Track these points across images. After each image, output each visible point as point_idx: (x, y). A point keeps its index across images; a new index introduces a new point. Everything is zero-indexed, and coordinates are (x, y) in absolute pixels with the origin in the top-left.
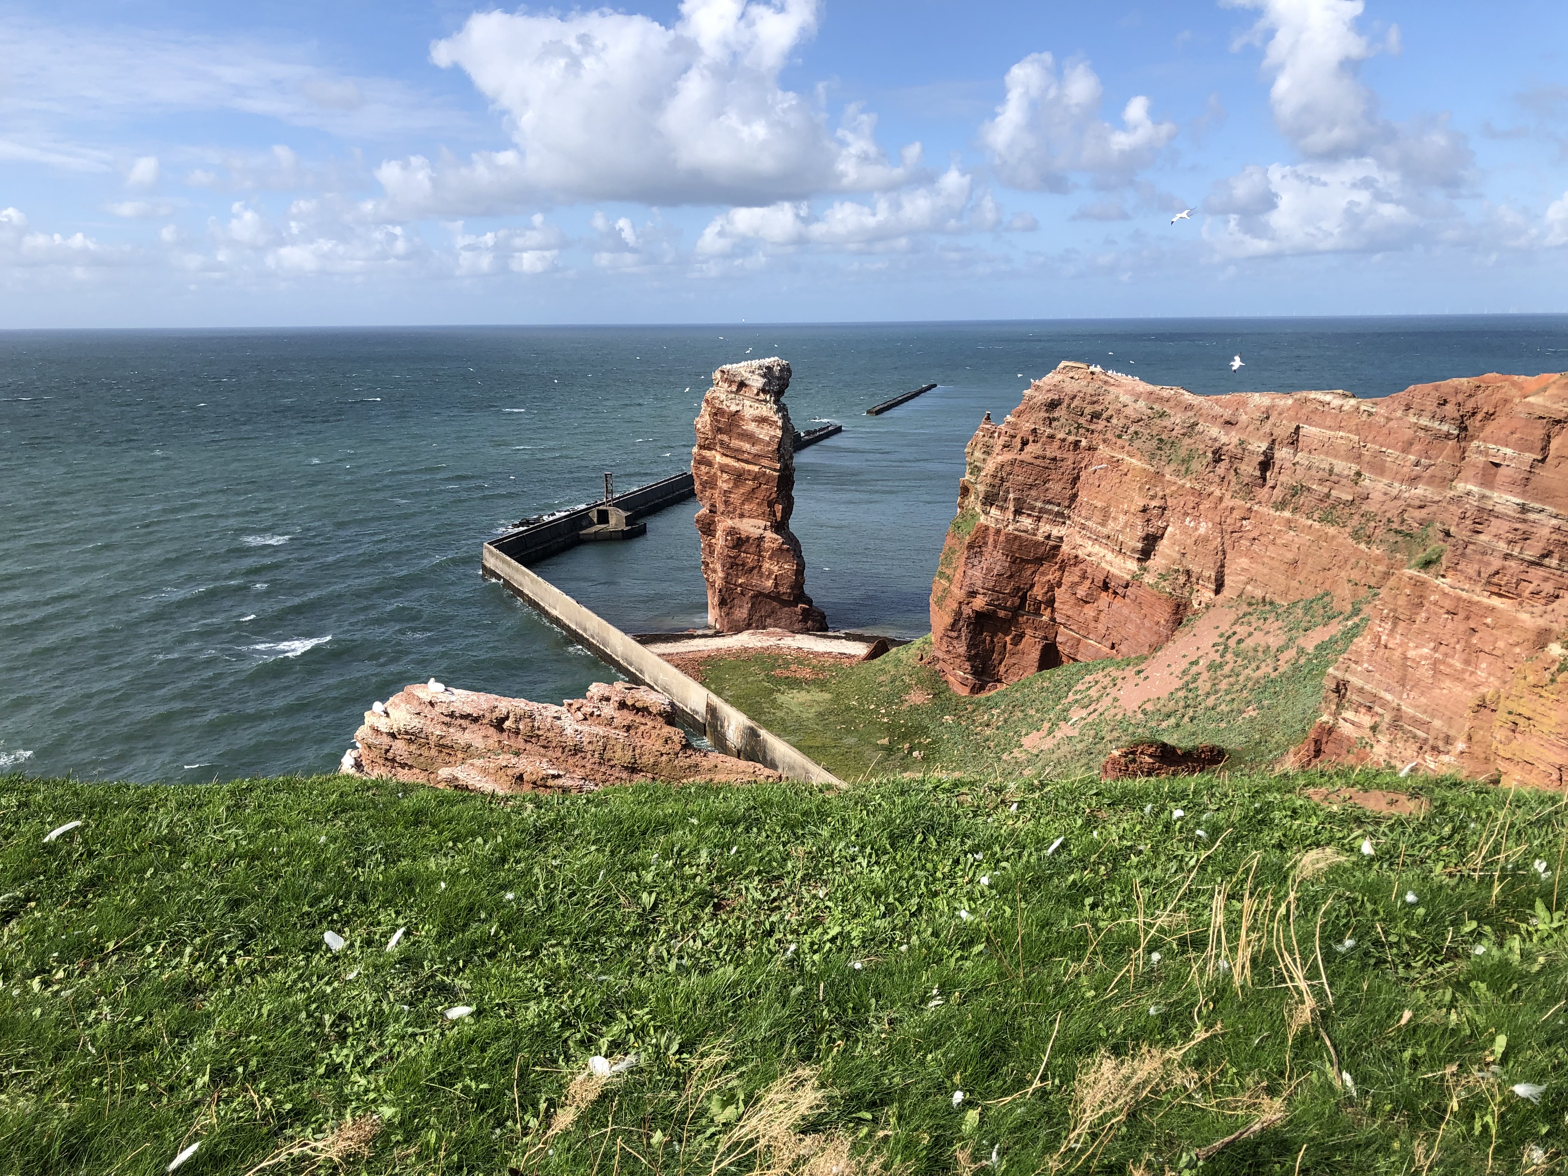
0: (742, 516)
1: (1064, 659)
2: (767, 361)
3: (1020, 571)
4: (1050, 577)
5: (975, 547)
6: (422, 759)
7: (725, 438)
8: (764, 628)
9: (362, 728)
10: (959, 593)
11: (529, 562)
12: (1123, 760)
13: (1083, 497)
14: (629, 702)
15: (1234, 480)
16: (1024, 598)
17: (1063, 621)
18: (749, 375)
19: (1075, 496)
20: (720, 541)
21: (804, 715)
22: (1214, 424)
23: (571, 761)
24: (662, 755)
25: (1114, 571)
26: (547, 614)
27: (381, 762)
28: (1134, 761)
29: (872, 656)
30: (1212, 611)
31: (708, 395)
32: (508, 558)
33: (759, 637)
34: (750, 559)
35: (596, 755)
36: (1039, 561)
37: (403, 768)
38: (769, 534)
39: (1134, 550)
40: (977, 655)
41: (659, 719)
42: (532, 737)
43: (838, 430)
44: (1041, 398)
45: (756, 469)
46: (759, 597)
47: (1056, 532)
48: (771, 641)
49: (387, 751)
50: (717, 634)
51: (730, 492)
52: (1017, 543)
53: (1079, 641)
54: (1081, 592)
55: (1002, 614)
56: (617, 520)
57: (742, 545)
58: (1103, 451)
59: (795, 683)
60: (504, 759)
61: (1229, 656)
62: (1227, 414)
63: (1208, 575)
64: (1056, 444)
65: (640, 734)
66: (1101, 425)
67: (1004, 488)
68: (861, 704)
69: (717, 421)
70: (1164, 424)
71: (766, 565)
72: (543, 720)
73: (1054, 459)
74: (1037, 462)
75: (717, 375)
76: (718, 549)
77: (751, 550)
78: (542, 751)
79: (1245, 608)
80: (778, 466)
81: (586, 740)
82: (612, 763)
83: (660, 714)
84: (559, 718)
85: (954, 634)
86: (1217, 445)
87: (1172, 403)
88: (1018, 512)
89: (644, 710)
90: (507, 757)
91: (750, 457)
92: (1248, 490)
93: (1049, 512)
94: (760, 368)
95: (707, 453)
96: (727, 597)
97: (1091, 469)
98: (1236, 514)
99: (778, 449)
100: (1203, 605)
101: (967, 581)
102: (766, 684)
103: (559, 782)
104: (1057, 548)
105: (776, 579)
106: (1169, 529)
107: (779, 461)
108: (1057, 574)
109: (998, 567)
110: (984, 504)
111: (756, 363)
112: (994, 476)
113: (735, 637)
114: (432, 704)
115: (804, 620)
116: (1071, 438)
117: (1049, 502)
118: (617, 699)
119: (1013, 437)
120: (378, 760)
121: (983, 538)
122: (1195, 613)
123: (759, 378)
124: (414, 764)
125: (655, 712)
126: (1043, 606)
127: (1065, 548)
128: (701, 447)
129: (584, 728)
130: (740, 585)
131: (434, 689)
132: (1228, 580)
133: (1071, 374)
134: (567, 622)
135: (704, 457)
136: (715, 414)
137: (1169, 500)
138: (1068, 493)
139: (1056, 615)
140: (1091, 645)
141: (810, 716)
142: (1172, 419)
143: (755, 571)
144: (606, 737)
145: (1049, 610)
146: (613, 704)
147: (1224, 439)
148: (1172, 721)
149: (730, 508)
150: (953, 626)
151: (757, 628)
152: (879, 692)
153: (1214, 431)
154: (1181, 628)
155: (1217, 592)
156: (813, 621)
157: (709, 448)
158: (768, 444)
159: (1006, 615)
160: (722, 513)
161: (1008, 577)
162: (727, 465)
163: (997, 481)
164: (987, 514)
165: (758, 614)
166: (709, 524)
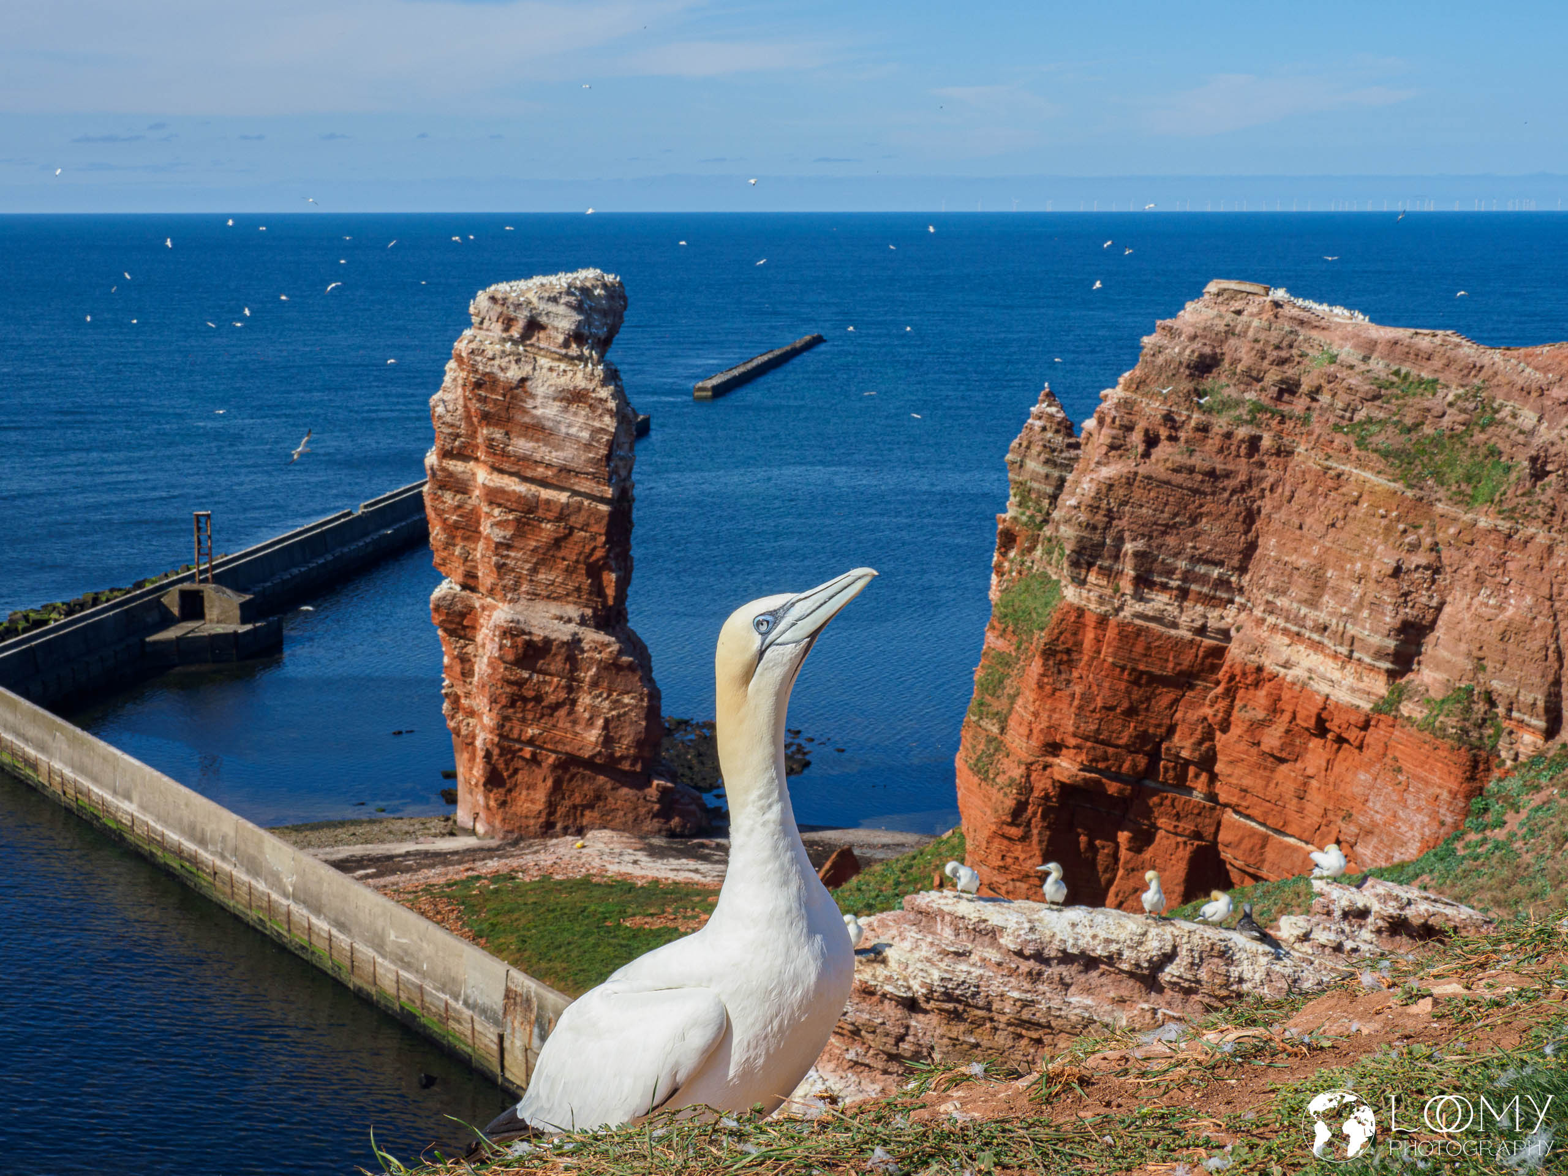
0: (533, 597)
1: (1235, 875)
2: (580, 278)
3: (1148, 699)
4: (1208, 711)
5: (1059, 653)
7: (498, 435)
8: (580, 832)
10: (1023, 748)
13: (1268, 548)
16: (1154, 757)
17: (1234, 800)
18: (545, 306)
19: (1252, 547)
20: (486, 647)
25: (1338, 696)
31: (461, 346)
34: (553, 689)
36: (1184, 681)
38: (591, 636)
39: (1379, 654)
44: (1180, 350)
45: (563, 497)
46: (571, 765)
47: (1215, 619)
51: (509, 547)
52: (1141, 643)
53: (1265, 839)
54: (1272, 739)
55: (1113, 788)
56: (222, 610)
57: (536, 657)
58: (1307, 456)
63: (1530, 700)
64: (1213, 442)
66: (1299, 405)
67: (1113, 532)
69: (481, 400)
71: (585, 700)
73: (1212, 474)
74: (1179, 478)
75: (480, 305)
76: (481, 667)
77: (552, 668)
80: (609, 492)
85: (1014, 831)
86: (1535, 443)
87: (1437, 363)
88: (1143, 582)
91: (550, 473)
93: (1203, 579)
94: (568, 290)
95: (456, 466)
96: (501, 766)
97: (1283, 492)
99: (608, 457)
100: (1522, 760)
101: (1041, 723)
104: (1218, 653)
105: (606, 727)
106: (1447, 609)
107: (609, 482)
108: (1222, 705)
109: (1106, 691)
110: (1075, 564)
111: (561, 281)
112: (1093, 509)
115: (664, 813)
116: (1242, 432)
117: (1202, 559)
119: (1129, 428)
121: (1075, 634)
122: (1509, 776)
123: (568, 312)
126: (1192, 770)
127: (1235, 652)
128: (446, 454)
130: (531, 742)
133: (1234, 305)
135: (451, 474)
136: (478, 385)
137: (1445, 554)
138: (1239, 541)
139: (1219, 789)
140: (1288, 846)
143: (562, 712)
145: (1204, 777)
149: (509, 580)
150: (1014, 815)
151: (565, 831)
156: (682, 813)
157: (462, 455)
158: (588, 446)
159: (1121, 791)
160: (491, 592)
161: (1123, 713)
162: (501, 491)
163: (1100, 518)
164: (1083, 583)
165: (567, 803)
166: (463, 615)
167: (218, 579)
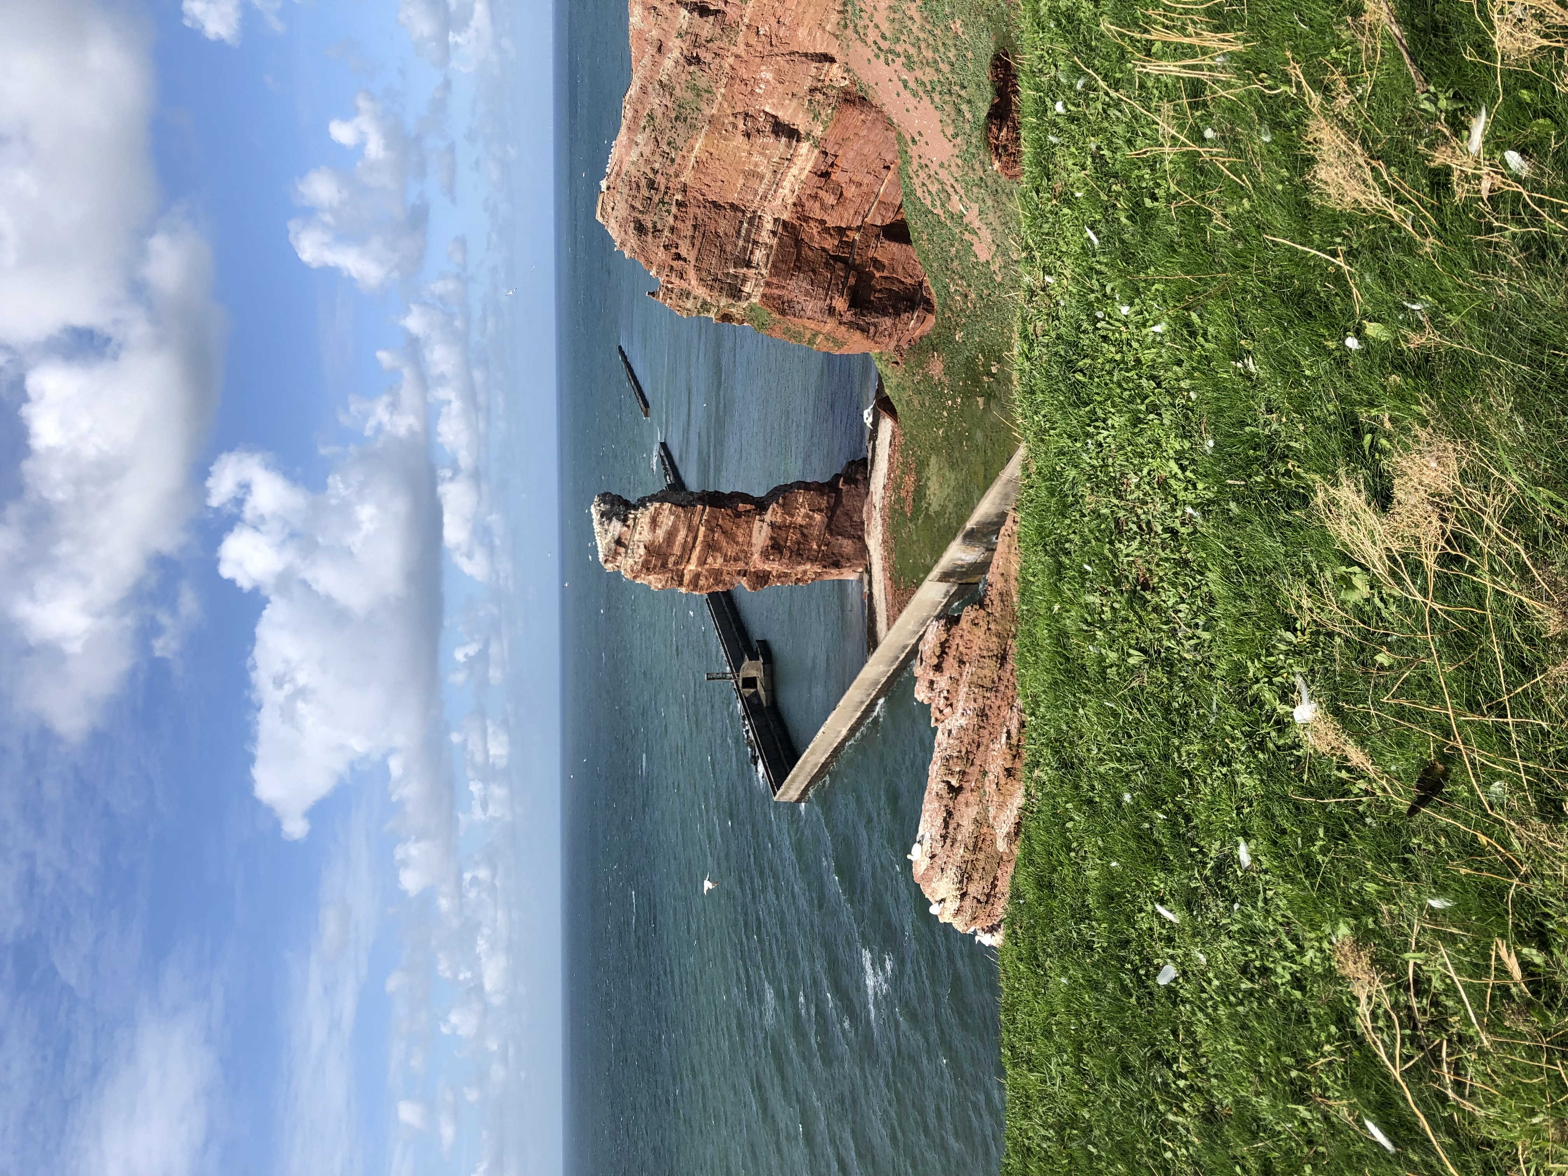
0: (750, 544)
1: (899, 217)
2: (596, 517)
3: (808, 262)
4: (815, 231)
5: (784, 307)
6: (988, 867)
7: (672, 560)
8: (863, 523)
9: (955, 925)
10: (830, 325)
11: (793, 757)
12: (1004, 159)
13: (734, 197)
14: (935, 661)
15: (717, 43)
16: (837, 259)
17: (860, 218)
18: (610, 535)
19: (734, 207)
20: (774, 567)
21: (953, 483)
22: (661, 64)
23: (993, 720)
24: (989, 629)
25: (809, 167)
26: (845, 740)
27: (989, 907)
28: (1005, 147)
29: (893, 413)
30: (851, 66)
31: (629, 577)
32: (790, 777)
33: (872, 527)
34: (793, 536)
35: (988, 695)
36: (798, 243)
37: (996, 886)
38: (768, 517)
39: (789, 146)
40: (894, 307)
41: (953, 631)
42: (968, 758)
43: (664, 445)
44: (632, 240)
45: (702, 529)
46: (832, 527)
47: (769, 226)
48: (877, 516)
49: (979, 901)
50: (868, 571)
51: (726, 555)
52: (779, 265)
53: (880, 202)
54: (831, 200)
55: (852, 281)
56: (752, 669)
57: (778, 544)
58: (687, 177)
59: (920, 492)
60: (990, 787)
61: (899, 49)
62: (651, 50)
63: (815, 70)
64: (679, 225)
65: (968, 651)
66: (661, 180)
67: (723, 278)
68: (942, 425)
69: (655, 567)
70: (660, 115)
71: (799, 520)
72: (951, 746)
73: (695, 227)
74: (698, 244)
75: (609, 567)
76: (782, 569)
77: (784, 536)
78: (982, 748)
79: (850, 32)
80: (700, 507)
81: (972, 705)
82: (996, 679)
83: (948, 630)
84: (950, 732)
85: (872, 329)
86: (682, 61)
87: (639, 107)
88: (748, 264)
89: (944, 647)
90: (987, 784)
91: (691, 535)
92: (728, 28)
93: (749, 232)
94: (602, 524)
95: (687, 578)
96: (830, 560)
97: (705, 189)
98: (753, 40)
99: (683, 507)
100: (845, 75)
101: (818, 316)
102: (920, 521)
103: (1014, 731)
104: (785, 224)
105: (813, 511)
106: (767, 109)
107: (695, 506)
108: (812, 224)
109: (804, 284)
110: (740, 299)
111: (597, 528)
112: (712, 288)
113: (872, 553)
114: (933, 857)
115: (855, 482)
116: (674, 209)
117: (739, 232)
118: (931, 673)
119: (672, 268)
120: (988, 910)
121: (774, 299)
122: (854, 83)
123: (612, 524)
124: (993, 875)
125: (945, 636)
126: (844, 239)
127: (785, 216)
128: (681, 584)
129: (960, 706)
130: (819, 547)
131: (918, 855)
132: (820, 50)
133: (610, 210)
134: (854, 720)
135: (691, 581)
136: (648, 569)
137: (737, 110)
138: (729, 213)
139: (854, 225)
140: (885, 190)
141: (953, 477)
142: (656, 106)
143: (805, 531)
144: (970, 684)
145: (848, 233)
146: (937, 677)
147: (676, 54)
148: (964, 107)
149: (742, 556)
150: (864, 330)
151: (863, 530)
152: (930, 406)
153: (668, 63)
154: (868, 98)
155: (832, 60)
156: (856, 473)
157: (681, 577)
158: (678, 517)
159: (853, 276)
160: (747, 564)
161: (815, 275)
162: (699, 558)
163: (716, 285)
164: (750, 295)
165: (849, 529)
166: (758, 577)
167: (738, 671)
